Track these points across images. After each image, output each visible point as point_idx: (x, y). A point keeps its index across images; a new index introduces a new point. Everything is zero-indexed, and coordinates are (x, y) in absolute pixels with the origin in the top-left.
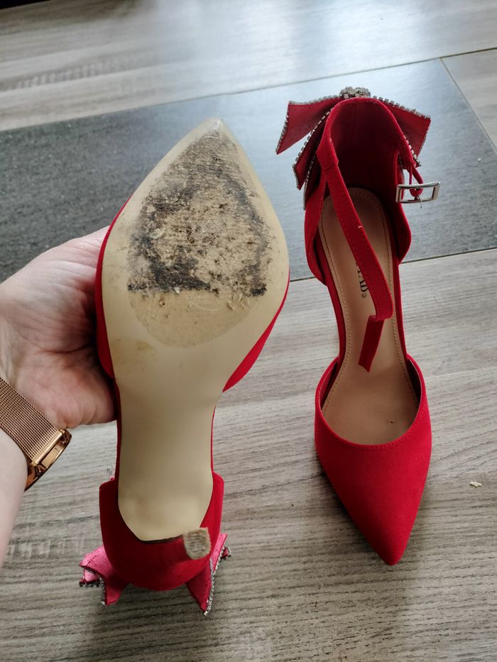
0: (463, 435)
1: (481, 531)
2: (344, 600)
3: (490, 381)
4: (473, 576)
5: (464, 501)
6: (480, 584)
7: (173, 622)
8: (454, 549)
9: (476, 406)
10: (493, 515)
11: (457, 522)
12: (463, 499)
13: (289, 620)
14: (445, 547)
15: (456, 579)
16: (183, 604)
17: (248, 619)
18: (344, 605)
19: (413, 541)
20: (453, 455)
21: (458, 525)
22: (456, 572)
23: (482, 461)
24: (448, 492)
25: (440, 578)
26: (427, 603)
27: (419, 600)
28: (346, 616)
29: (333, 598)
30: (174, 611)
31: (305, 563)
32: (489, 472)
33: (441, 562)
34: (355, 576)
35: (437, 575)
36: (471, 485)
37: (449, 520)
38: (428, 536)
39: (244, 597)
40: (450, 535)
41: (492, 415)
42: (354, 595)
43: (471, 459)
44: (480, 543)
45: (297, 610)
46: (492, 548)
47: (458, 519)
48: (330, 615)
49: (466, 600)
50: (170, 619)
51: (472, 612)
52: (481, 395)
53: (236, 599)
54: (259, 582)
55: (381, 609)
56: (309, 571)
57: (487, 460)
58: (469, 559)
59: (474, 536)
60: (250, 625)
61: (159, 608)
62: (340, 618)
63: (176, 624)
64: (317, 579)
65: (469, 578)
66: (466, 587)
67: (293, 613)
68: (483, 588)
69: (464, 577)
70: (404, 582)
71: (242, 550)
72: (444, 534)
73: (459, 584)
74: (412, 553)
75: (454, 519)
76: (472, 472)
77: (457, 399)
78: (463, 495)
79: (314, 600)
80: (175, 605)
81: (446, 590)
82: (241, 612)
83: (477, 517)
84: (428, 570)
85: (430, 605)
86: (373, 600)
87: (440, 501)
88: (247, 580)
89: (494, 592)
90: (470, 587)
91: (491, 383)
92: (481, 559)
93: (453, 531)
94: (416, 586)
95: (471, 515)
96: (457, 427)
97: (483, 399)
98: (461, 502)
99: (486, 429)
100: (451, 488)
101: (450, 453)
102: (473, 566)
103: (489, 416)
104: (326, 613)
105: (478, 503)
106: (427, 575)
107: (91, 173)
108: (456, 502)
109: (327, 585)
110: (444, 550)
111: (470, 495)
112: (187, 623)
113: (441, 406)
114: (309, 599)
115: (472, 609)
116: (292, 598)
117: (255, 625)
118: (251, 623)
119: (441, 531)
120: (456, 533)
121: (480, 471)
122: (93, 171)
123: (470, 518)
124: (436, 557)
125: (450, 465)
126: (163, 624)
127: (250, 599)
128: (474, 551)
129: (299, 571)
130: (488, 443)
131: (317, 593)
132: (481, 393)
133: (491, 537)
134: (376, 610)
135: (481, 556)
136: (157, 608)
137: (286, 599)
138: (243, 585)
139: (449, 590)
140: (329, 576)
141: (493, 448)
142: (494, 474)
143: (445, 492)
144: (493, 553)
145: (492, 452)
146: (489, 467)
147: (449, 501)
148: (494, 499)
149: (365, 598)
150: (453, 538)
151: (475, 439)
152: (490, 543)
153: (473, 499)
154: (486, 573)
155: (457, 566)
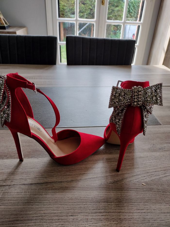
0: (139, 170)
1: (146, 199)
2: (98, 218)
4: (144, 213)
6: (147, 215)
7: (31, 223)
8: (138, 203)
9: (143, 163)
10: (150, 194)
12: (140, 188)
13: (77, 224)
15: (139, 213)
16: (36, 217)
17: (61, 223)
18: (98, 220)
19: (123, 200)
20: (136, 175)
21: (139, 196)
22: (138, 211)
24: (135, 186)
25: (133, 213)
26: (128, 221)
27: (125, 220)
28: (98, 224)
29: (94, 217)
30: (32, 219)
31: (84, 205)
33: (133, 207)
34: (102, 210)
36: (142, 184)
37: (135, 194)
38: (128, 199)
39: (60, 215)
40: (136, 199)
42: (102, 217)
43: (142, 177)
44: (146, 202)
45: (80, 221)
46: (151, 204)
47: (138, 194)
48: (93, 223)
49: (142, 221)
50: (30, 222)
51: (145, 225)
52: (144, 160)
53: (57, 216)
54: (67, 210)
55: (112, 222)
56: (86, 208)
57: (147, 177)
58: (143, 207)
59: (144, 200)
60: (61, 226)
61: (27, 218)
62: (96, 224)
63: (32, 224)
64: (89, 211)
65: (143, 213)
66: (143, 216)
67: (78, 222)
68: (148, 217)
69: (141, 213)
70: (120, 213)
71: (61, 199)
72: (134, 198)
73: (140, 215)
74: (123, 204)
75: (137, 194)
76: (142, 180)
79: (87, 218)
80: (33, 217)
81: (135, 217)
82: (59, 221)
83: (145, 194)
84: (129, 210)
85: (129, 222)
86: (109, 219)
87: (132, 189)
88: (62, 209)
89: (152, 218)
90: (144, 216)
91: (147, 157)
93: (137, 198)
94: (124, 215)
96: (137, 168)
98: (139, 189)
99: (146, 169)
100: (136, 185)
102: (144, 209)
103: (147, 165)
104: (91, 223)
105: (145, 190)
108: (138, 189)
109: (92, 213)
110: (134, 204)
111: (142, 187)
112: (36, 224)
113: (132, 162)
114: (85, 217)
115: (145, 224)
116: (79, 217)
117: (63, 225)
118: (62, 225)
119: (133, 198)
121: (145, 180)
123: (142, 194)
124: (131, 206)
125: (135, 178)
126: (27, 223)
127: (63, 216)
128: (144, 204)
129: (82, 207)
130: (147, 173)
131: (88, 215)
133: (150, 201)
134: (110, 222)
135: (147, 206)
136: (26, 217)
137: (76, 217)
138: (61, 211)
139: (137, 217)
140: (93, 210)
141: (149, 174)
142: (150, 182)
143: (134, 186)
144: (151, 206)
145: (149, 175)
146: (148, 180)
147: (135, 188)
148: (150, 189)
149: (106, 218)
150: (137, 200)
151: (143, 171)
152: (150, 202)
153: (143, 189)
154: (149, 212)
155: (139, 209)
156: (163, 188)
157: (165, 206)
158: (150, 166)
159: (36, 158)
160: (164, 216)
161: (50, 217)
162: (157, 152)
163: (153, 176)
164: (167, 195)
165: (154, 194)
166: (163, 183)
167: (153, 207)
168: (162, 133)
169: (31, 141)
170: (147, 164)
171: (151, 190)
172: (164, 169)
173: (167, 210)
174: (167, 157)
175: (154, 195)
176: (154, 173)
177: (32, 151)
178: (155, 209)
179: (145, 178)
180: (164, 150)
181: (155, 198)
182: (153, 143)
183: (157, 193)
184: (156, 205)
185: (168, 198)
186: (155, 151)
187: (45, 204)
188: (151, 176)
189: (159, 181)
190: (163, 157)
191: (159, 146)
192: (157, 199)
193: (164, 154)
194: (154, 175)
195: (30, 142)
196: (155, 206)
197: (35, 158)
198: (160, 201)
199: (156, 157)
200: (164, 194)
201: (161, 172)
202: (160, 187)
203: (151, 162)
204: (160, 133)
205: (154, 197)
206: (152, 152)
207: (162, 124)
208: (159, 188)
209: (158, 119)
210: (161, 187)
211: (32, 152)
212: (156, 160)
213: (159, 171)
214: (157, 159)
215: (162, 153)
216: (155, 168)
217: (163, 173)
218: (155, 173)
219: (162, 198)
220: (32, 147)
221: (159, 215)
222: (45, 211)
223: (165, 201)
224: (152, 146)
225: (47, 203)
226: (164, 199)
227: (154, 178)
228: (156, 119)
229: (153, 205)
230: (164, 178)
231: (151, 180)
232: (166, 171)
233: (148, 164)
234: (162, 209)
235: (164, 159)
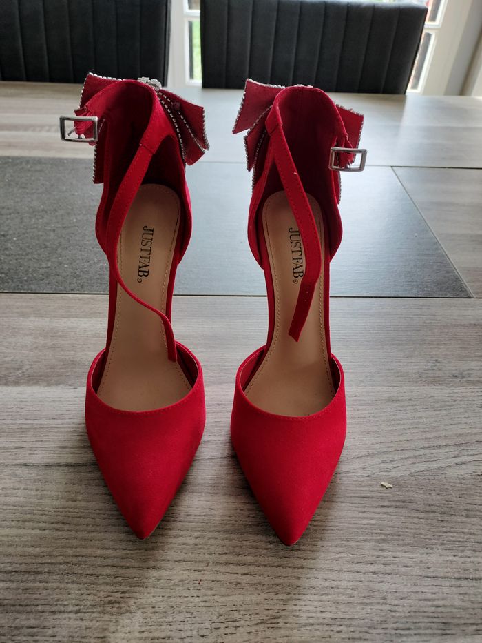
0: (379, 440)
1: (387, 530)
2: (232, 581)
3: (409, 398)
4: (374, 573)
5: (374, 499)
6: (382, 582)
7: (35, 581)
8: (358, 544)
9: (394, 417)
10: (402, 516)
11: (364, 518)
12: (372, 497)
13: (167, 595)
14: (348, 541)
15: (357, 574)
16: (52, 564)
17: (120, 589)
18: (231, 586)
19: (316, 530)
20: (367, 456)
21: (365, 521)
22: (356, 567)
23: (395, 466)
24: (357, 489)
25: (339, 571)
26: (323, 595)
27: (313, 591)
28: (231, 598)
29: (221, 577)
30: (39, 570)
31: (196, 538)
32: (401, 476)
33: (343, 555)
34: (249, 558)
35: (337, 568)
36: (382, 485)
37: (355, 515)
38: (332, 528)
39: (122, 564)
40: (356, 530)
41: (409, 426)
42: (244, 577)
43: (383, 462)
44: (384, 541)
45: (178, 585)
46: (398, 548)
47: (365, 515)
48: (214, 595)
49: (364, 597)
50: (32, 578)
51: (369, 610)
52: (399, 409)
53: (113, 566)
55: (272, 595)
56: (200, 546)
57: (400, 465)
58: (373, 556)
59: (380, 534)
60: (121, 595)
61: (24, 565)
62: (224, 599)
63: (37, 584)
64: (207, 556)
65: (371, 575)
66: (366, 584)
67: (172, 587)
68: (384, 587)
69: (365, 573)
70: (300, 570)
72: (349, 527)
73: (359, 579)
74: (313, 543)
75: (361, 515)
76: (384, 473)
77: (376, 409)
78: (373, 494)
79: (200, 577)
80: (42, 564)
81: (344, 584)
82: (115, 580)
83: (385, 516)
84: (328, 562)
85: (325, 598)
86: (264, 585)
87: (348, 497)
89: (396, 592)
90: (371, 584)
91: (410, 400)
92: (385, 557)
93: (358, 526)
94: (313, 575)
95: (379, 513)
96: (373, 432)
97: (402, 412)
98: (371, 500)
99: (401, 438)
100: (361, 486)
101: (363, 454)
102: (376, 563)
103: (406, 427)
104: (209, 592)
105: (387, 503)
106: (326, 566)
107: (73, 195)
108: (366, 499)
109: (215, 564)
110: (348, 543)
111: (379, 494)
112: (50, 584)
113: (359, 412)
114: (193, 576)
115: (370, 607)
116: (175, 572)
117: (127, 595)
118: (123, 592)
119: (346, 525)
120: (362, 528)
121: (392, 474)
122: (76, 194)
123: (377, 516)
124: (338, 549)
125: (362, 465)
126: (22, 582)
128: (378, 548)
129: (189, 545)
130: (402, 450)
131: (204, 571)
132: (399, 407)
133: (397, 537)
134: (266, 596)
135: (386, 554)
136: (21, 564)
137: (168, 572)
139: (349, 584)
140: (219, 554)
141: (407, 456)
142: (406, 478)
143: (354, 489)
144: (398, 553)
145: (406, 458)
146: (401, 471)
147: (358, 497)
148: (404, 501)
149: (255, 582)
150: (358, 533)
151: (390, 444)
152: (396, 543)
153: (382, 498)
154: (389, 572)
155: (359, 561)
156: (444, 502)
157: (441, 555)
158: (416, 429)
159: (70, 385)
160: (434, 587)
161: (91, 568)
162: (442, 387)
163: (418, 460)
164: (452, 525)
165: (414, 517)
166: (446, 486)
167: (404, 557)
168: (470, 323)
169: (60, 333)
170: (405, 422)
171: (405, 503)
172: (459, 440)
173: (446, 570)
174: (472, 402)
175: (411, 520)
176: (422, 452)
177: (62, 363)
178: (410, 563)
179: (395, 465)
180: (468, 382)
181: (416, 529)
182: (436, 355)
183: (422, 515)
184: (412, 553)
185: (455, 532)
186: (437, 381)
187: (81, 529)
188: (414, 460)
189: (436, 478)
190: (462, 403)
191: (454, 368)
192: (421, 534)
193: (464, 394)
194: (423, 460)
195: (60, 336)
196: (411, 556)
197: (68, 387)
198: (430, 539)
199: (438, 402)
200: (445, 518)
201: (447, 450)
202: (435, 498)
203: (421, 418)
204: (464, 325)
205: (413, 526)
206: (428, 383)
207: (474, 295)
208: (433, 500)
209: (465, 280)
210: (438, 497)
211: (59, 367)
212: (438, 412)
213: (440, 447)
214: (439, 409)
215: (459, 390)
216: (429, 435)
217: (451, 454)
218: (428, 451)
219: (437, 532)
220: (62, 350)
221: (418, 581)
222: (78, 549)
223: (445, 542)
224: (432, 366)
225: (87, 525)
226: (441, 534)
227: (420, 467)
228: (457, 279)
229: (405, 552)
230: (452, 469)
231: (411, 475)
232: (462, 448)
233: (411, 421)
234: (429, 565)
235: (464, 408)
